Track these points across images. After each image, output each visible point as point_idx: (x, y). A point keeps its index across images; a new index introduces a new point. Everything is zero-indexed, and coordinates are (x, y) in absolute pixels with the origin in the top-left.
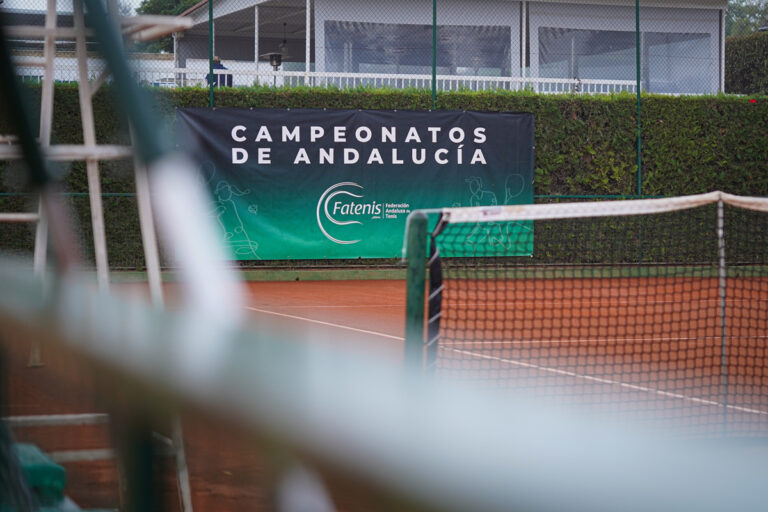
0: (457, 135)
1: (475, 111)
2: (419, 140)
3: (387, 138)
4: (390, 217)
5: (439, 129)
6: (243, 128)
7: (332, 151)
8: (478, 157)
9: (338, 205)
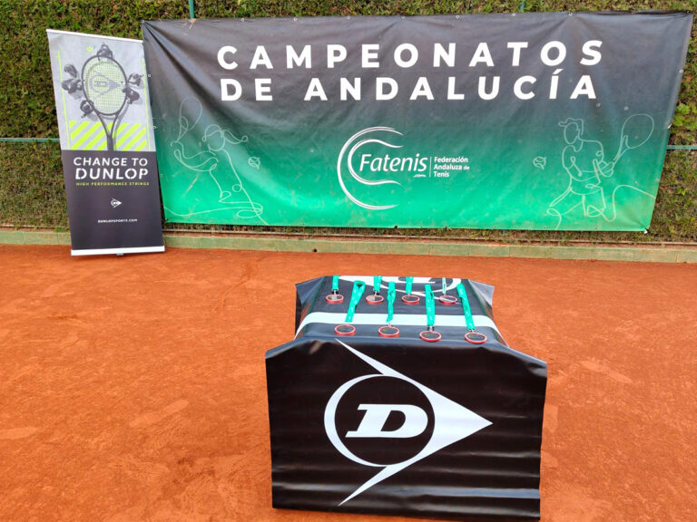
0: (553, 53)
1: (588, 11)
2: (490, 63)
3: (442, 61)
4: (439, 174)
5: (525, 45)
6: (233, 50)
7: (358, 81)
8: (585, 87)
9: (367, 159)
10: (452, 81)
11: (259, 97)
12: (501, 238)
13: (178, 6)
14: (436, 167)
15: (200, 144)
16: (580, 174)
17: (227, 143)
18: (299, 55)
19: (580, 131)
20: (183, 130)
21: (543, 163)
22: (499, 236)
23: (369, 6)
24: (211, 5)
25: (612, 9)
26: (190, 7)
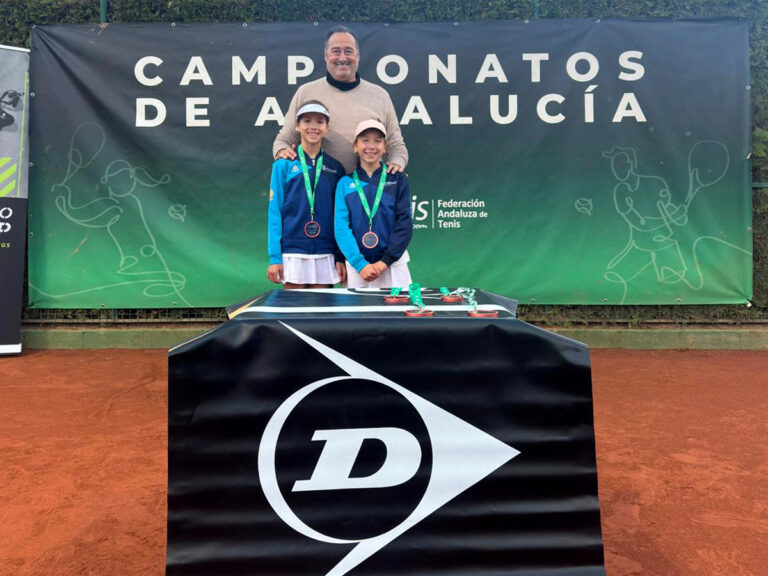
0: (583, 67)
1: (619, 18)
2: (503, 79)
3: (440, 75)
4: (445, 225)
5: (545, 57)
6: (157, 61)
8: (629, 108)
10: (454, 101)
11: (191, 122)
12: (543, 319)
13: (84, 9)
14: (441, 213)
15: (97, 187)
16: (643, 222)
17: (138, 184)
18: (249, 68)
19: (633, 163)
20: (73, 168)
21: (588, 207)
22: (540, 315)
23: (342, 10)
24: (131, 8)
25: (648, 14)
26: (102, 10)
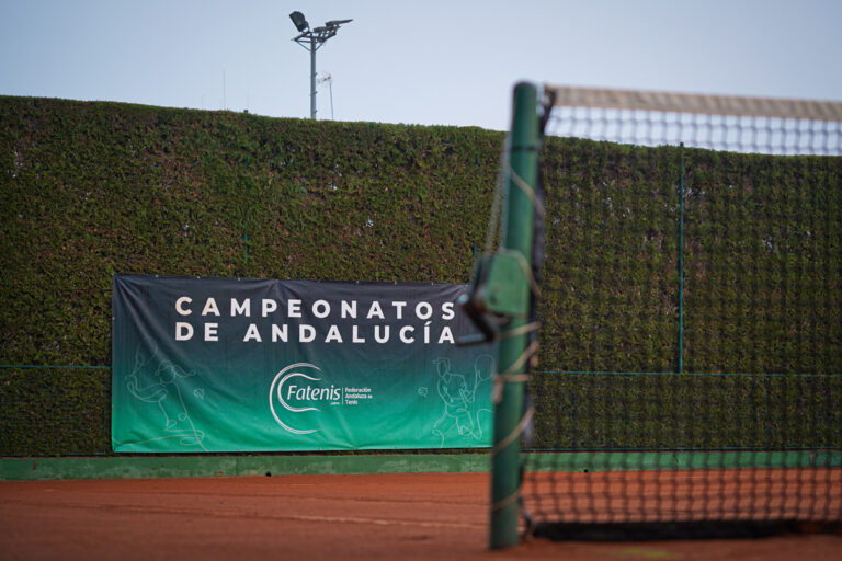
10: (355, 328)
11: (207, 338)
14: (347, 396)
16: (452, 401)
17: (176, 375)
18: (241, 306)
19: (448, 367)
20: (138, 366)
21: (425, 393)
